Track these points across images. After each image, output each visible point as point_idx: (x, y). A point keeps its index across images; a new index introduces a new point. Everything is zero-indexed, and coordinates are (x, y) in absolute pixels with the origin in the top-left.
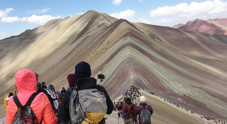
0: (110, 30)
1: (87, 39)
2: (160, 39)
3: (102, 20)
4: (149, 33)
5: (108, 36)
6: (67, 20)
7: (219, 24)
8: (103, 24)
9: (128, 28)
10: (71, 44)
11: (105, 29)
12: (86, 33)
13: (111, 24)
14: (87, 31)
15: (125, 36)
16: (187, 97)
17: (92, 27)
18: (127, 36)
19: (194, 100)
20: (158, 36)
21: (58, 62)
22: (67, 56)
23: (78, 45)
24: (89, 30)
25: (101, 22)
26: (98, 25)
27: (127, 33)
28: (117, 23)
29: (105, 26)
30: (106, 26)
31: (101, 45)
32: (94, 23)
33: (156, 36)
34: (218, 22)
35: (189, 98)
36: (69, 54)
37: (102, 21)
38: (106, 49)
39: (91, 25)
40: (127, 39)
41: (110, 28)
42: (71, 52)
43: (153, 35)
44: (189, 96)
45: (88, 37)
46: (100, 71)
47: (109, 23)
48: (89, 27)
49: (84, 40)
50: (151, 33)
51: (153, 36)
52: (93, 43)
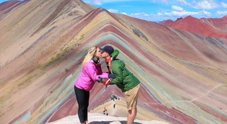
0: (85, 20)
1: (53, 30)
2: (145, 37)
3: (74, 7)
4: (134, 28)
5: (82, 29)
6: (28, 3)
7: (213, 25)
8: (75, 12)
9: (108, 21)
10: (31, 36)
11: (78, 19)
12: (53, 22)
13: (86, 13)
14: (54, 20)
15: (105, 30)
16: (176, 111)
17: (60, 15)
18: (108, 30)
19: (184, 114)
20: (144, 33)
21: (13, 58)
22: (25, 52)
23: (41, 38)
24: (57, 19)
25: (73, 10)
26: (69, 13)
27: (108, 27)
28: (94, 12)
29: (78, 14)
30: (79, 16)
31: (72, 40)
32: (63, 10)
33: (141, 33)
34: (212, 22)
35: (178, 112)
36: (28, 49)
37: (75, 9)
38: (79, 45)
39: (59, 12)
40: (107, 34)
41: (85, 18)
42: (31, 47)
43: (138, 31)
44: (179, 110)
45: (54, 27)
46: (71, 75)
47: (84, 12)
48: (57, 15)
49: (49, 31)
50: (135, 29)
51: (137, 33)
52: (61, 36)
